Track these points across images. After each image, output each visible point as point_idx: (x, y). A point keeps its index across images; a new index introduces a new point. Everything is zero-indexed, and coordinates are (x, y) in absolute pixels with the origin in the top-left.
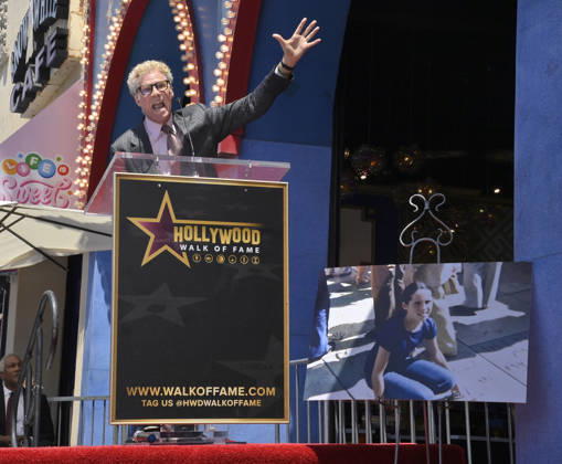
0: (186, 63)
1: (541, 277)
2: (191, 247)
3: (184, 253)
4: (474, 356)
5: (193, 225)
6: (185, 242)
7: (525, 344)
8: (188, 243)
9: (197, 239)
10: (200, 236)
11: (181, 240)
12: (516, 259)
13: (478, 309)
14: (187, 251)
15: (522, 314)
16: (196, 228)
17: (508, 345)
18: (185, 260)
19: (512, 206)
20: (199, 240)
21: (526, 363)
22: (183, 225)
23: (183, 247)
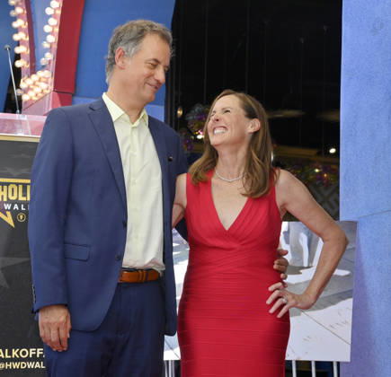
0: (15, 19)
1: (365, 236)
2: (16, 207)
3: (8, 213)
4: (299, 314)
5: (17, 184)
6: (9, 201)
7: (349, 303)
8: (13, 203)
9: (21, 198)
10: (25, 195)
11: (5, 200)
12: (342, 218)
13: (303, 268)
14: (11, 210)
15: (347, 273)
16: (21, 186)
17: (333, 304)
18: (9, 220)
19: (338, 164)
20: (24, 199)
21: (350, 322)
22: (8, 184)
23: (7, 207)
